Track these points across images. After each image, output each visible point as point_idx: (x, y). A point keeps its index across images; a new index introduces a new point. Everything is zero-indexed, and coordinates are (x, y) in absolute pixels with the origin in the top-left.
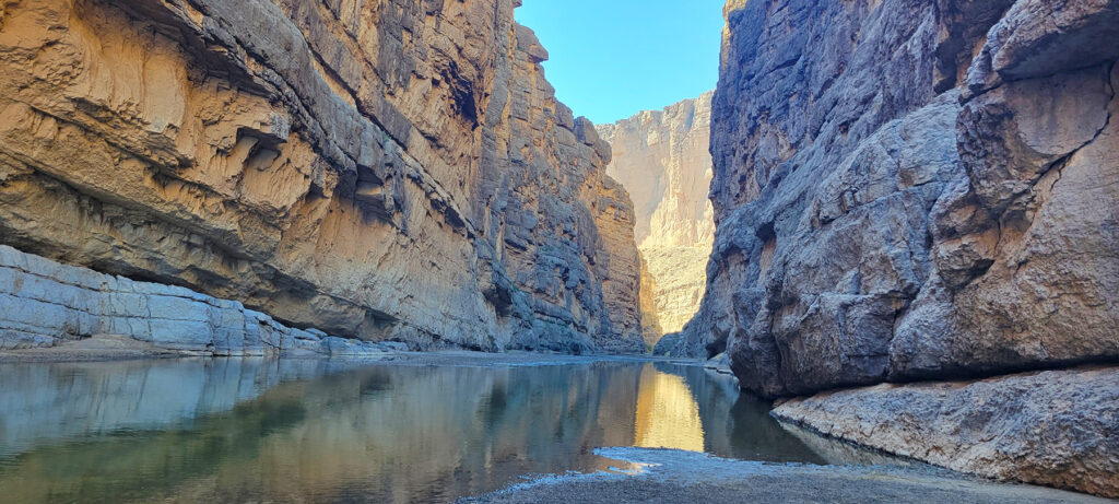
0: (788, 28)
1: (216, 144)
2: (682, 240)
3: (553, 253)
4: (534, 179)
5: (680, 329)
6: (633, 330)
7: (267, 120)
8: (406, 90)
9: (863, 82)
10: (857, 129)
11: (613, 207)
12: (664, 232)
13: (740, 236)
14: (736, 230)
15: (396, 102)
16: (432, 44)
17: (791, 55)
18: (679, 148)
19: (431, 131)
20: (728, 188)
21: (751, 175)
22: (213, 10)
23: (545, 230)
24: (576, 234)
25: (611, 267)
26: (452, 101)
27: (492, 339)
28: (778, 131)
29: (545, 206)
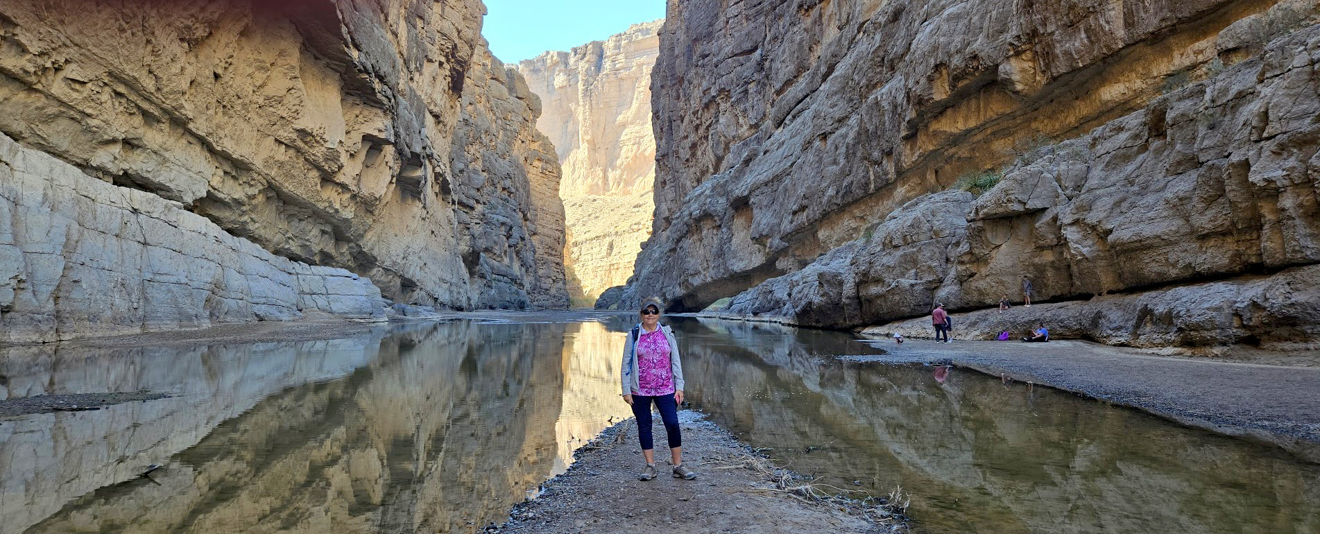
0: (744, 21)
1: (349, 149)
2: (593, 188)
3: (498, 211)
4: (477, 139)
5: (624, 283)
6: (560, 284)
7: (383, 128)
8: (421, 74)
9: (836, 105)
10: (834, 141)
11: (540, 160)
12: (574, 181)
13: (713, 205)
14: (709, 200)
15: (414, 85)
16: (439, 29)
17: (747, 46)
18: (587, 92)
19: (436, 110)
20: (677, 152)
21: (702, 143)
22: (363, 46)
23: (489, 189)
24: (513, 190)
25: (541, 222)
26: (449, 79)
27: (469, 299)
28: (738, 111)
29: (488, 164)
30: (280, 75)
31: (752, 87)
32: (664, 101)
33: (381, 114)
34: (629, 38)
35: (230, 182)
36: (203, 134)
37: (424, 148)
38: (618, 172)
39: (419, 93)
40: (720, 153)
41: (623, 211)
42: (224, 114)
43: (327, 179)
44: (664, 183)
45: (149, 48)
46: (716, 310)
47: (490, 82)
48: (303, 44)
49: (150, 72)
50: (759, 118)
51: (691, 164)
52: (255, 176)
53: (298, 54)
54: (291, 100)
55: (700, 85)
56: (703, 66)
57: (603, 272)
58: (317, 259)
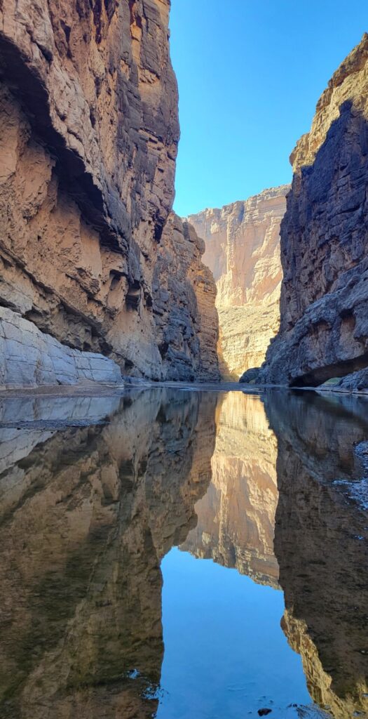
0: (350, 188)
1: (103, 279)
2: (236, 301)
3: (177, 317)
4: (165, 268)
5: (259, 366)
6: (215, 366)
7: (121, 266)
8: (138, 229)
11: (203, 282)
12: (224, 296)
13: (326, 315)
14: (324, 311)
15: (134, 237)
16: (149, 200)
17: (352, 205)
18: (233, 236)
19: (146, 252)
20: (299, 278)
21: (317, 272)
22: (113, 215)
23: (172, 302)
24: (187, 303)
25: (203, 324)
26: (154, 232)
27: (162, 374)
28: (344, 251)
29: (171, 286)
30: (70, 235)
31: (355, 234)
32: (290, 243)
33: (121, 257)
34: (262, 198)
35: (42, 301)
36: (31, 273)
37: (141, 277)
38: (253, 290)
39: (137, 241)
40: (330, 278)
41: (255, 316)
42: (42, 260)
43: (91, 298)
44: (289, 298)
45: (10, 223)
46: (329, 386)
47: (173, 231)
48: (81, 216)
49: (9, 237)
50: (359, 255)
51: (308, 286)
52: (55, 297)
53: (79, 222)
54: (74, 251)
55: (316, 232)
56: (319, 219)
57: (241, 358)
58: (82, 347)
